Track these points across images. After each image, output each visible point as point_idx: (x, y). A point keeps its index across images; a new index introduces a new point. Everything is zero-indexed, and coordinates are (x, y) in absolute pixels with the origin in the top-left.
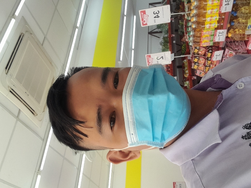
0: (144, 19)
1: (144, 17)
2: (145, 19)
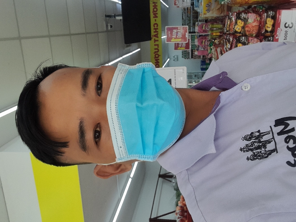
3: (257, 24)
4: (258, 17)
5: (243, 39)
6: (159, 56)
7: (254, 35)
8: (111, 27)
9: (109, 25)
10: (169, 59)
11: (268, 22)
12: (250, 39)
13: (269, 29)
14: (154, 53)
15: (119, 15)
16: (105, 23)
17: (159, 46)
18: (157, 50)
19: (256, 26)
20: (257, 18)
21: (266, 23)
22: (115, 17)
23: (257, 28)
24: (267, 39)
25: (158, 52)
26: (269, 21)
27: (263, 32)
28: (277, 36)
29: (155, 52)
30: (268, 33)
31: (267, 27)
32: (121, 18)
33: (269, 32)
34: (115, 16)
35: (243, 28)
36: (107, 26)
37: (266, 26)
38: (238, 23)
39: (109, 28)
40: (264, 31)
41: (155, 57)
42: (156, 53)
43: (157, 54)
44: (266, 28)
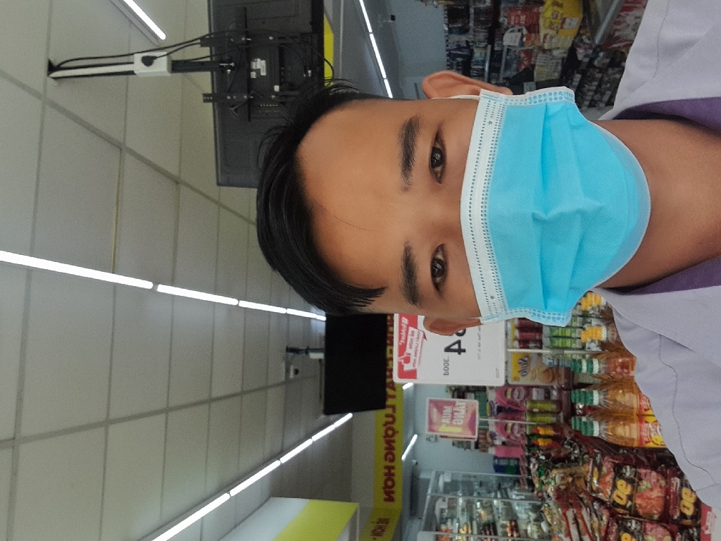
0: (408, 346)
1: (409, 338)
2: (411, 348)
3: (660, 494)
4: (662, 479)
5: (633, 525)
6: (395, 432)
7: (656, 517)
8: (296, 372)
9: (292, 368)
10: (415, 437)
11: (684, 496)
12: (647, 526)
13: (689, 512)
14: (385, 425)
15: (315, 350)
16: (283, 365)
17: (398, 409)
18: (390, 419)
19: (658, 497)
20: (658, 480)
21: (681, 499)
22: (307, 353)
23: (661, 502)
24: (686, 531)
25: (393, 422)
26: (686, 494)
27: (676, 517)
28: (707, 529)
29: (387, 423)
30: (687, 519)
31: (684, 506)
32: (321, 356)
33: (689, 518)
34: (307, 351)
35: (630, 497)
36: (288, 371)
37: (681, 505)
38: (619, 487)
39: (292, 375)
40: (678, 514)
41: (386, 435)
42: (389, 425)
43: (392, 429)
44: (682, 509)
